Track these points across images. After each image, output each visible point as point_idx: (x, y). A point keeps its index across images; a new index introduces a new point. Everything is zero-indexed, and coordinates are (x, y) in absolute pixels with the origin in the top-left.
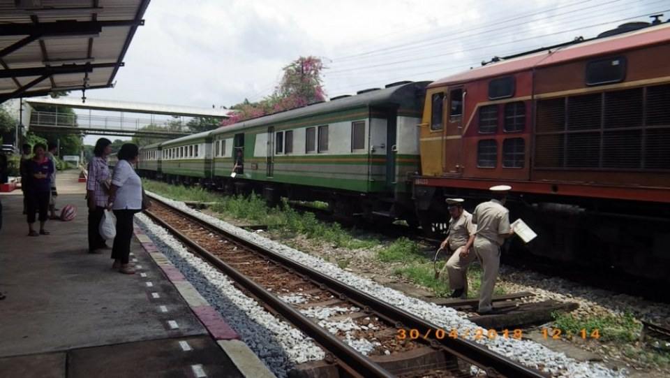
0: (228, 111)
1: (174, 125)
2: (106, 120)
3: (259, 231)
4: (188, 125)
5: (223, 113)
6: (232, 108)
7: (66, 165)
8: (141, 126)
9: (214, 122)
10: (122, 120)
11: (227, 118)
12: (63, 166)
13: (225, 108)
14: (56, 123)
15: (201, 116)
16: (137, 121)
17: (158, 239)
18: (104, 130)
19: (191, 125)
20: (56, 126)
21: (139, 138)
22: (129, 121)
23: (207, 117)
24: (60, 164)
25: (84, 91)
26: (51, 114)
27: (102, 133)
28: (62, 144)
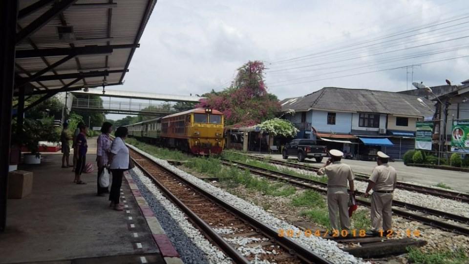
0: (199, 98)
1: (165, 106)
2: (120, 104)
4: (173, 107)
5: (197, 99)
6: (203, 96)
7: (94, 133)
8: (143, 108)
9: (190, 105)
10: (130, 104)
11: (199, 103)
12: (92, 133)
13: (198, 96)
14: (88, 106)
15: (183, 101)
16: (140, 105)
18: (118, 111)
19: (175, 107)
20: (88, 108)
21: (142, 116)
22: (135, 104)
23: (186, 102)
24: (90, 133)
25: (104, 87)
26: (85, 100)
27: (117, 112)
28: (92, 119)
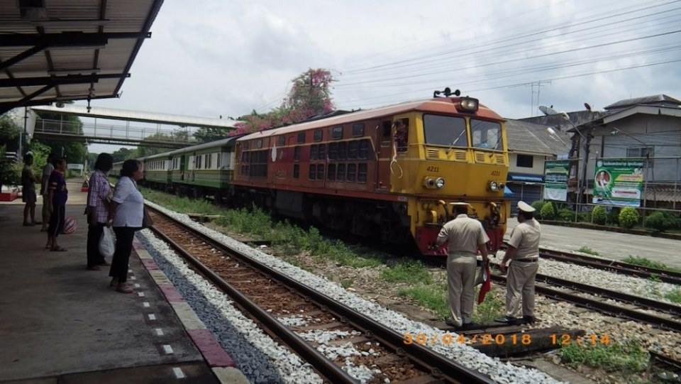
0: (234, 122)
1: (180, 134)
2: (112, 128)
4: (194, 135)
5: (230, 124)
6: (239, 119)
7: (70, 173)
8: (147, 135)
9: (220, 133)
10: (127, 129)
11: (235, 129)
13: (232, 119)
14: (61, 131)
15: (208, 127)
16: (143, 131)
18: (109, 139)
19: (197, 135)
20: (61, 134)
21: (144, 148)
22: (135, 130)
23: (214, 127)
25: (89, 101)
26: (56, 122)
27: (107, 141)
28: (66, 152)
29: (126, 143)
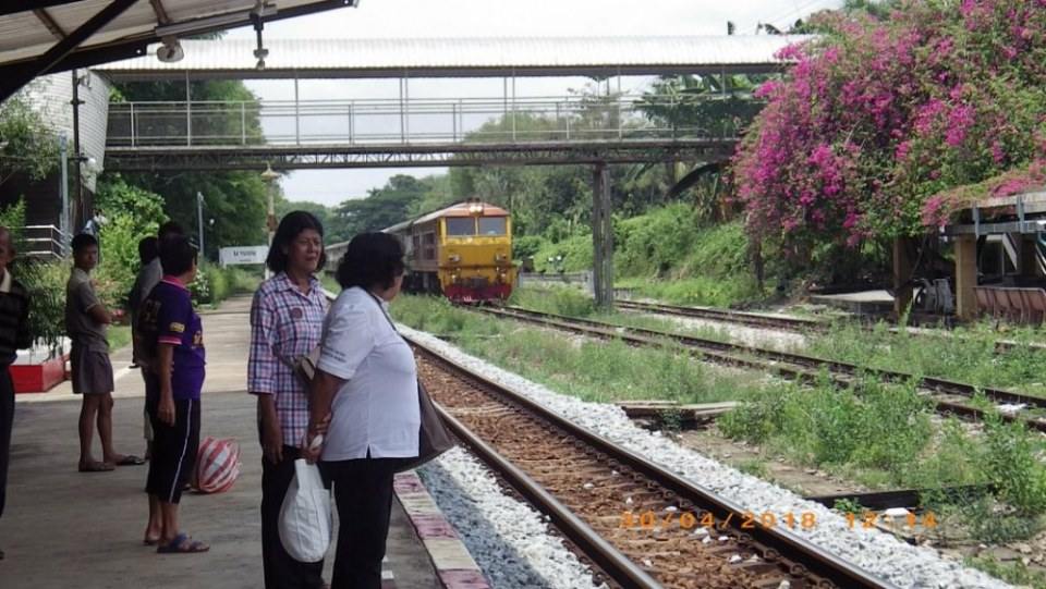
0: (779, 43)
1: (591, 106)
2: (351, 110)
3: (892, 512)
4: (638, 106)
5: (764, 50)
6: (799, 28)
7: (230, 281)
8: (473, 124)
9: (732, 88)
10: (403, 107)
11: (782, 69)
12: (220, 283)
13: (771, 29)
15: (686, 70)
16: (456, 109)
17: (509, 554)
19: (651, 106)
20: (189, 147)
21: (471, 169)
22: (429, 107)
23: (707, 70)
24: (209, 278)
25: (259, 29)
26: (170, 107)
27: (340, 159)
28: (212, 209)
29: (404, 157)
